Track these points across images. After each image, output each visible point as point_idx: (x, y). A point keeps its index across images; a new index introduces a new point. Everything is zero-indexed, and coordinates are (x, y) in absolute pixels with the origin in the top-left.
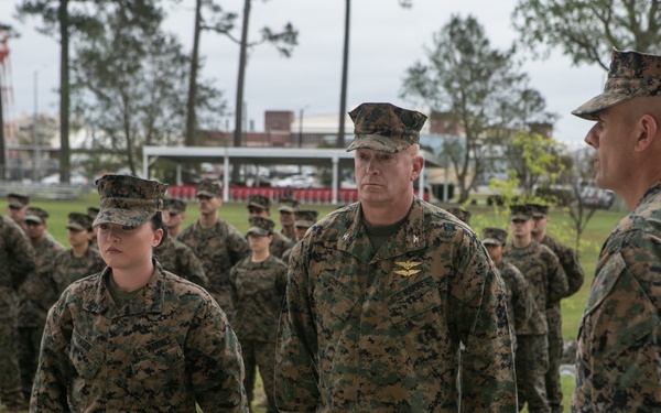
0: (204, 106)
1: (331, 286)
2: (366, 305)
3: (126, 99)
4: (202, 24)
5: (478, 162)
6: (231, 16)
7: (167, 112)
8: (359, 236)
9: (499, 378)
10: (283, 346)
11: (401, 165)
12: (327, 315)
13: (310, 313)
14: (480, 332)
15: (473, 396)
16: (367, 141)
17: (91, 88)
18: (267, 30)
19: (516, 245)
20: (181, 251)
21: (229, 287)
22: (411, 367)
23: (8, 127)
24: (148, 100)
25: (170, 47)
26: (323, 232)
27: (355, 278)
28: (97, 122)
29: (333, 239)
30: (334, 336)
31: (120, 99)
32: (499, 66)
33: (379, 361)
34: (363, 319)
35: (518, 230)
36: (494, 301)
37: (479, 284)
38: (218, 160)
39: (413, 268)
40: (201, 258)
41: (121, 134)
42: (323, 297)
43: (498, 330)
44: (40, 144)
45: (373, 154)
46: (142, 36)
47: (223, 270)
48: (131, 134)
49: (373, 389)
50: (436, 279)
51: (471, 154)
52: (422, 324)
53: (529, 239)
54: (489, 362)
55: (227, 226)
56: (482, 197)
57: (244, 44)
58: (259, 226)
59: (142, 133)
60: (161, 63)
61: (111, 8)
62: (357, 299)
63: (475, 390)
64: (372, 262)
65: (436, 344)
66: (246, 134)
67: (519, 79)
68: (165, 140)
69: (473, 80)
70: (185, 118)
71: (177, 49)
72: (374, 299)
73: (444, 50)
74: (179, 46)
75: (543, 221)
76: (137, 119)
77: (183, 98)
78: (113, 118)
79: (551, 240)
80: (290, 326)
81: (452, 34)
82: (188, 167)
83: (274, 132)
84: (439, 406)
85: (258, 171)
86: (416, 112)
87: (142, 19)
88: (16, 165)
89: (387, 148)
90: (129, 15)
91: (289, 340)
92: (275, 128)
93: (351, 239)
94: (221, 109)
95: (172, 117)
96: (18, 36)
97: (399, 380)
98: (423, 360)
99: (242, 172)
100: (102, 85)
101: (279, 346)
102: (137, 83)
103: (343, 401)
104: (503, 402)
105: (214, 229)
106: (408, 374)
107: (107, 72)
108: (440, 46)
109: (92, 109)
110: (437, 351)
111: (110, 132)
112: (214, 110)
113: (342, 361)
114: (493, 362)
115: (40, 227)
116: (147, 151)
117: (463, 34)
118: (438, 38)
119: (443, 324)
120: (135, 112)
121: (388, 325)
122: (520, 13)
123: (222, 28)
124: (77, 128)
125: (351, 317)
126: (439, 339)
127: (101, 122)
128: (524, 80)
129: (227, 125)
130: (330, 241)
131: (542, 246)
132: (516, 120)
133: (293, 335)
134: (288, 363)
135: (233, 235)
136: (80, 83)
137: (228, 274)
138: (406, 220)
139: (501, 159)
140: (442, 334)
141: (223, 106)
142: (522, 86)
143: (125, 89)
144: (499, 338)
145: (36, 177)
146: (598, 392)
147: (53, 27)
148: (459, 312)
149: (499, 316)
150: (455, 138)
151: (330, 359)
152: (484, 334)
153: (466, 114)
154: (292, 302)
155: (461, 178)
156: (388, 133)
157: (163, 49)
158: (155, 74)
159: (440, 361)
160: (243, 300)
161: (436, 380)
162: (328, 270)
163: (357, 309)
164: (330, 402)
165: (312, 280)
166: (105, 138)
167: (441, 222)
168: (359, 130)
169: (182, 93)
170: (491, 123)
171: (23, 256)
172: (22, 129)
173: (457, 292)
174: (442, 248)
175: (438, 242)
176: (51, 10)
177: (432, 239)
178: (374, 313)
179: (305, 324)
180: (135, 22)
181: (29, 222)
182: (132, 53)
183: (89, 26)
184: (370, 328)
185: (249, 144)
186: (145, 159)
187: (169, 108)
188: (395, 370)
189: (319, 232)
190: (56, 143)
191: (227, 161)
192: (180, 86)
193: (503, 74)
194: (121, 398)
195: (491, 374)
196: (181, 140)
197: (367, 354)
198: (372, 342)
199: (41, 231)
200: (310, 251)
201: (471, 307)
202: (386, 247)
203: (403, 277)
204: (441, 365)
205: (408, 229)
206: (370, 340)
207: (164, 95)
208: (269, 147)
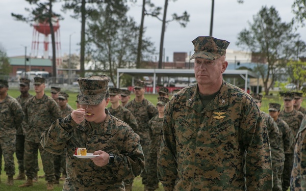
0: (145, 50)
1: (183, 123)
2: (199, 133)
3: (110, 47)
4: (145, 12)
5: (274, 76)
6: (159, 9)
7: (128, 53)
8: (197, 100)
9: (263, 167)
10: (160, 151)
11: (216, 66)
12: (181, 137)
13: (173, 136)
14: (254, 145)
15: (251, 176)
16: (200, 54)
17: (95, 42)
18: (175, 15)
19: (286, 111)
20: (126, 112)
21: (148, 129)
22: (220, 162)
23: (58, 60)
24: (120, 47)
25: (130, 23)
26: (180, 98)
27: (194, 120)
28: (97, 57)
29: (184, 101)
30: (184, 147)
31: (107, 47)
32: (285, 30)
33: (205, 159)
34: (198, 139)
35: (287, 104)
36: (261, 131)
37: (254, 123)
38: (151, 75)
39: (222, 115)
40: (135, 116)
41: (107, 63)
42: (179, 129)
43: (263, 144)
44: (72, 68)
45: (203, 61)
46: (117, 18)
47: (145, 122)
48: (112, 63)
49: (202, 172)
50: (233, 120)
51: (271, 72)
52: (226, 141)
53: (292, 108)
54: (259, 160)
55: (147, 101)
56: (276, 92)
57: (164, 22)
58: (162, 101)
59: (117, 62)
60: (126, 30)
61: (104, 6)
62: (195, 129)
63: (252, 173)
64: (202, 112)
65: (233, 151)
66: (164, 63)
67: (295, 36)
68: (127, 66)
69: (272, 37)
70: (136, 55)
71: (133, 24)
72: (203, 130)
73: (258, 23)
74: (135, 23)
75: (300, 100)
76: (115, 56)
77: (136, 46)
78: (104, 56)
79: (303, 109)
80: (164, 142)
81: (262, 16)
82: (137, 78)
83: (177, 62)
84: (234, 180)
85: (169, 79)
86: (224, 40)
87: (118, 11)
88: (61, 77)
89: (210, 58)
90: (112, 8)
91: (163, 148)
92: (178, 60)
93: (193, 101)
94: (153, 52)
95: (130, 55)
96: (63, 19)
97: (214, 168)
98: (226, 159)
99: (162, 80)
100: (99, 41)
101: (159, 151)
102: (115, 40)
103: (188, 178)
104: (266, 179)
105: (141, 103)
106: (219, 165)
107: (102, 35)
108: (256, 21)
109: (95, 52)
110: (234, 154)
111: (103, 62)
112: (150, 52)
113: (188, 158)
114: (261, 160)
115: (65, 101)
116: (119, 70)
117: (268, 15)
118: (256, 17)
119: (237, 141)
120: (114, 53)
121: (209, 142)
122: (296, 4)
123: (155, 14)
124: (89, 61)
125: (192, 138)
126: (234, 149)
127: (99, 58)
128: (298, 37)
129: (156, 59)
130: (183, 102)
131: (299, 112)
132: (293, 55)
133: (165, 146)
134: (163, 159)
135: (150, 106)
136: (90, 40)
137: (148, 123)
138: (219, 92)
139: (285, 74)
140: (236, 146)
141: (154, 50)
142: (296, 40)
143: (109, 42)
144: (264, 148)
145: (70, 82)
146: (303, 170)
147: (78, 15)
148: (244, 136)
149: (264, 138)
150: (262, 64)
151: (182, 158)
152: (256, 147)
153: (268, 54)
154: (165, 131)
155: (265, 83)
156: (210, 51)
157: (127, 24)
158: (123, 35)
159: (235, 159)
160: (155, 135)
161: (233, 168)
162: (182, 116)
163: (195, 134)
164: (182, 177)
165: (174, 121)
166: (100, 65)
167: (236, 93)
168: (196, 49)
169: (135, 44)
170: (280, 57)
171: (56, 114)
172: (64, 61)
173: (243, 127)
174: (236, 106)
175: (234, 102)
176: (77, 7)
177: (231, 101)
178: (203, 136)
179: (171, 141)
180: (115, 12)
181: (60, 99)
182: (113, 26)
183: (94, 14)
184: (201, 143)
185: (165, 67)
186: (118, 74)
187: (129, 51)
188: (212, 163)
189: (178, 98)
190: (79, 67)
191: (155, 75)
192: (134, 41)
193: (287, 34)
194: (91, 171)
195: (260, 165)
196: (135, 65)
197: (199, 156)
198: (202, 150)
199: (66, 103)
200: (173, 106)
201: (250, 134)
202: (209, 105)
203: (217, 119)
204: (236, 161)
205: (220, 96)
206: (201, 149)
207: (127, 45)
208: (175, 69)
